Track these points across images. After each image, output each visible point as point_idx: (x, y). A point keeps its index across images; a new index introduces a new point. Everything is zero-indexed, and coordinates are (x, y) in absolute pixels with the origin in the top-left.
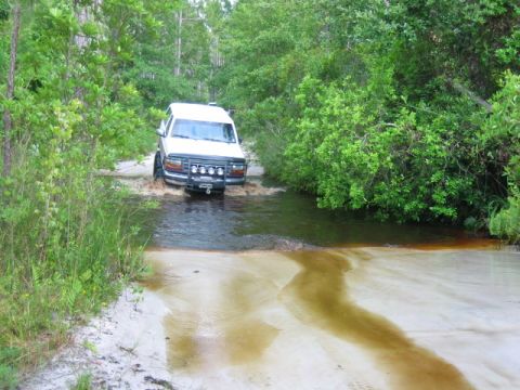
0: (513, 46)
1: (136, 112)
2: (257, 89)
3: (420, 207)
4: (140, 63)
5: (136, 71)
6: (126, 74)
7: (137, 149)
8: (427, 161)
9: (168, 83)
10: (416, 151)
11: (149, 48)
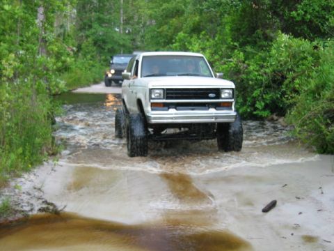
0: (303, 10)
1: (92, 56)
2: (163, 40)
3: (249, 110)
4: (95, 25)
5: (93, 30)
6: (87, 33)
7: (92, 80)
8: (250, 82)
9: (113, 38)
10: (244, 76)
11: (101, 16)
